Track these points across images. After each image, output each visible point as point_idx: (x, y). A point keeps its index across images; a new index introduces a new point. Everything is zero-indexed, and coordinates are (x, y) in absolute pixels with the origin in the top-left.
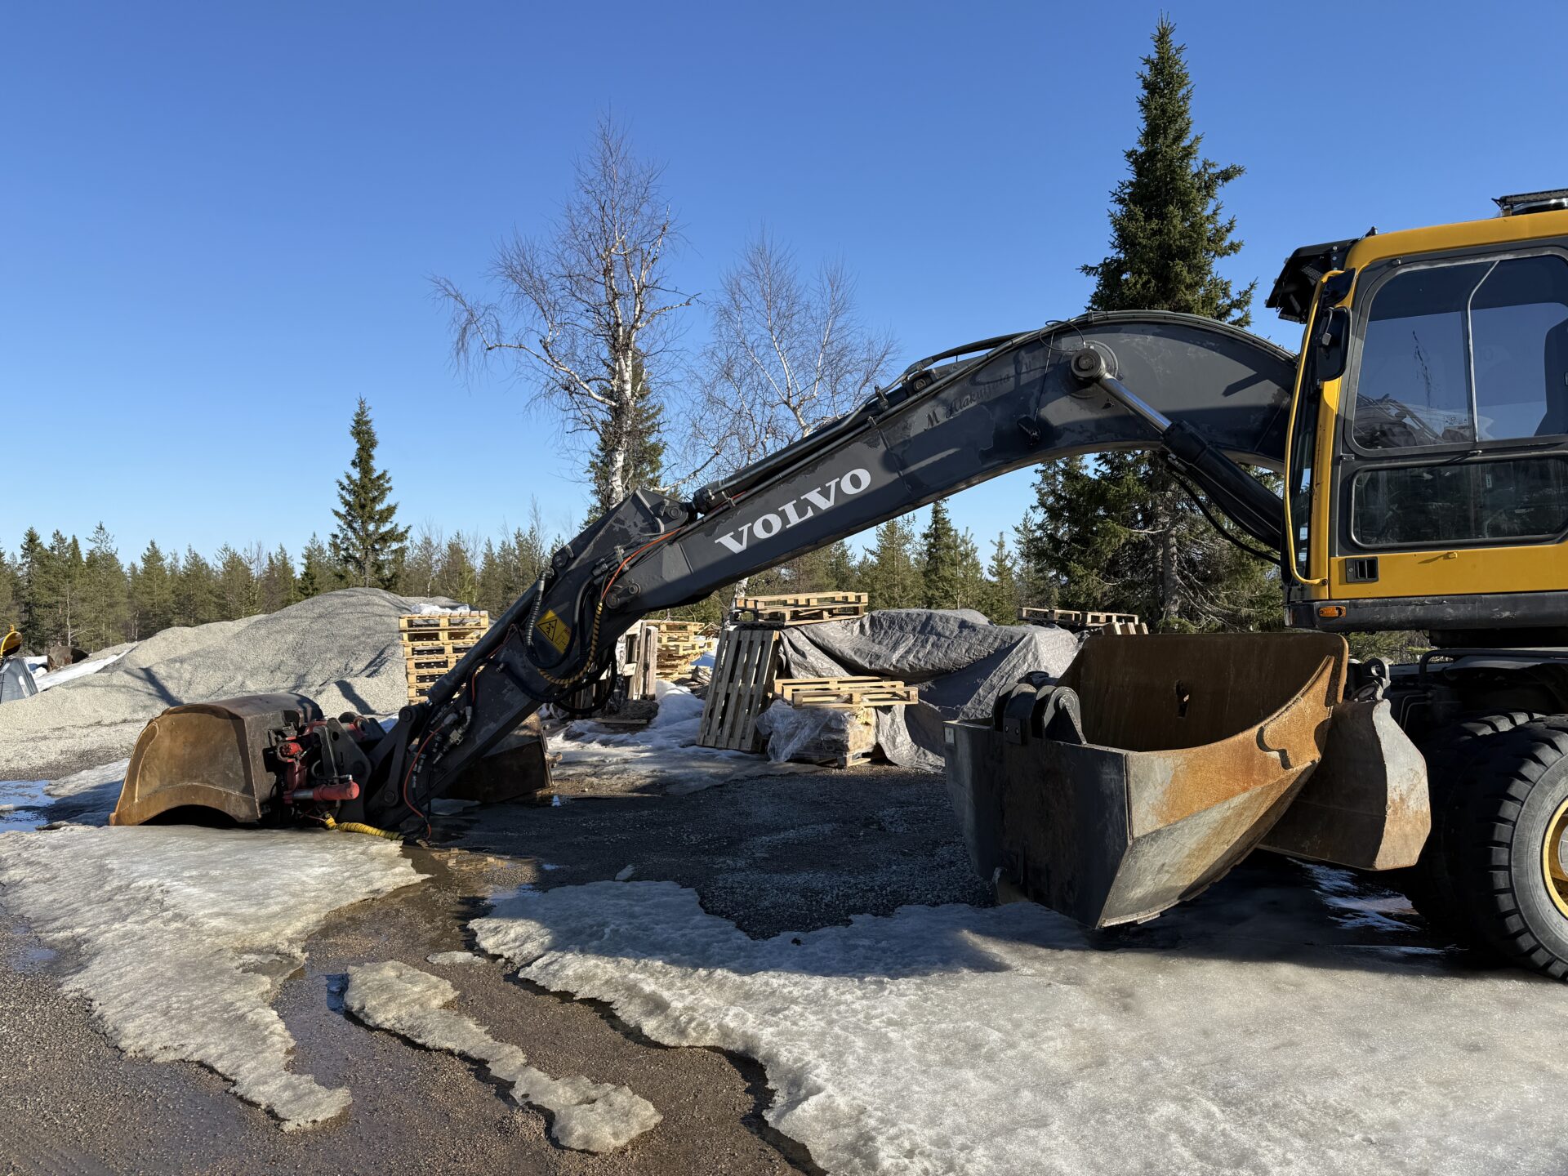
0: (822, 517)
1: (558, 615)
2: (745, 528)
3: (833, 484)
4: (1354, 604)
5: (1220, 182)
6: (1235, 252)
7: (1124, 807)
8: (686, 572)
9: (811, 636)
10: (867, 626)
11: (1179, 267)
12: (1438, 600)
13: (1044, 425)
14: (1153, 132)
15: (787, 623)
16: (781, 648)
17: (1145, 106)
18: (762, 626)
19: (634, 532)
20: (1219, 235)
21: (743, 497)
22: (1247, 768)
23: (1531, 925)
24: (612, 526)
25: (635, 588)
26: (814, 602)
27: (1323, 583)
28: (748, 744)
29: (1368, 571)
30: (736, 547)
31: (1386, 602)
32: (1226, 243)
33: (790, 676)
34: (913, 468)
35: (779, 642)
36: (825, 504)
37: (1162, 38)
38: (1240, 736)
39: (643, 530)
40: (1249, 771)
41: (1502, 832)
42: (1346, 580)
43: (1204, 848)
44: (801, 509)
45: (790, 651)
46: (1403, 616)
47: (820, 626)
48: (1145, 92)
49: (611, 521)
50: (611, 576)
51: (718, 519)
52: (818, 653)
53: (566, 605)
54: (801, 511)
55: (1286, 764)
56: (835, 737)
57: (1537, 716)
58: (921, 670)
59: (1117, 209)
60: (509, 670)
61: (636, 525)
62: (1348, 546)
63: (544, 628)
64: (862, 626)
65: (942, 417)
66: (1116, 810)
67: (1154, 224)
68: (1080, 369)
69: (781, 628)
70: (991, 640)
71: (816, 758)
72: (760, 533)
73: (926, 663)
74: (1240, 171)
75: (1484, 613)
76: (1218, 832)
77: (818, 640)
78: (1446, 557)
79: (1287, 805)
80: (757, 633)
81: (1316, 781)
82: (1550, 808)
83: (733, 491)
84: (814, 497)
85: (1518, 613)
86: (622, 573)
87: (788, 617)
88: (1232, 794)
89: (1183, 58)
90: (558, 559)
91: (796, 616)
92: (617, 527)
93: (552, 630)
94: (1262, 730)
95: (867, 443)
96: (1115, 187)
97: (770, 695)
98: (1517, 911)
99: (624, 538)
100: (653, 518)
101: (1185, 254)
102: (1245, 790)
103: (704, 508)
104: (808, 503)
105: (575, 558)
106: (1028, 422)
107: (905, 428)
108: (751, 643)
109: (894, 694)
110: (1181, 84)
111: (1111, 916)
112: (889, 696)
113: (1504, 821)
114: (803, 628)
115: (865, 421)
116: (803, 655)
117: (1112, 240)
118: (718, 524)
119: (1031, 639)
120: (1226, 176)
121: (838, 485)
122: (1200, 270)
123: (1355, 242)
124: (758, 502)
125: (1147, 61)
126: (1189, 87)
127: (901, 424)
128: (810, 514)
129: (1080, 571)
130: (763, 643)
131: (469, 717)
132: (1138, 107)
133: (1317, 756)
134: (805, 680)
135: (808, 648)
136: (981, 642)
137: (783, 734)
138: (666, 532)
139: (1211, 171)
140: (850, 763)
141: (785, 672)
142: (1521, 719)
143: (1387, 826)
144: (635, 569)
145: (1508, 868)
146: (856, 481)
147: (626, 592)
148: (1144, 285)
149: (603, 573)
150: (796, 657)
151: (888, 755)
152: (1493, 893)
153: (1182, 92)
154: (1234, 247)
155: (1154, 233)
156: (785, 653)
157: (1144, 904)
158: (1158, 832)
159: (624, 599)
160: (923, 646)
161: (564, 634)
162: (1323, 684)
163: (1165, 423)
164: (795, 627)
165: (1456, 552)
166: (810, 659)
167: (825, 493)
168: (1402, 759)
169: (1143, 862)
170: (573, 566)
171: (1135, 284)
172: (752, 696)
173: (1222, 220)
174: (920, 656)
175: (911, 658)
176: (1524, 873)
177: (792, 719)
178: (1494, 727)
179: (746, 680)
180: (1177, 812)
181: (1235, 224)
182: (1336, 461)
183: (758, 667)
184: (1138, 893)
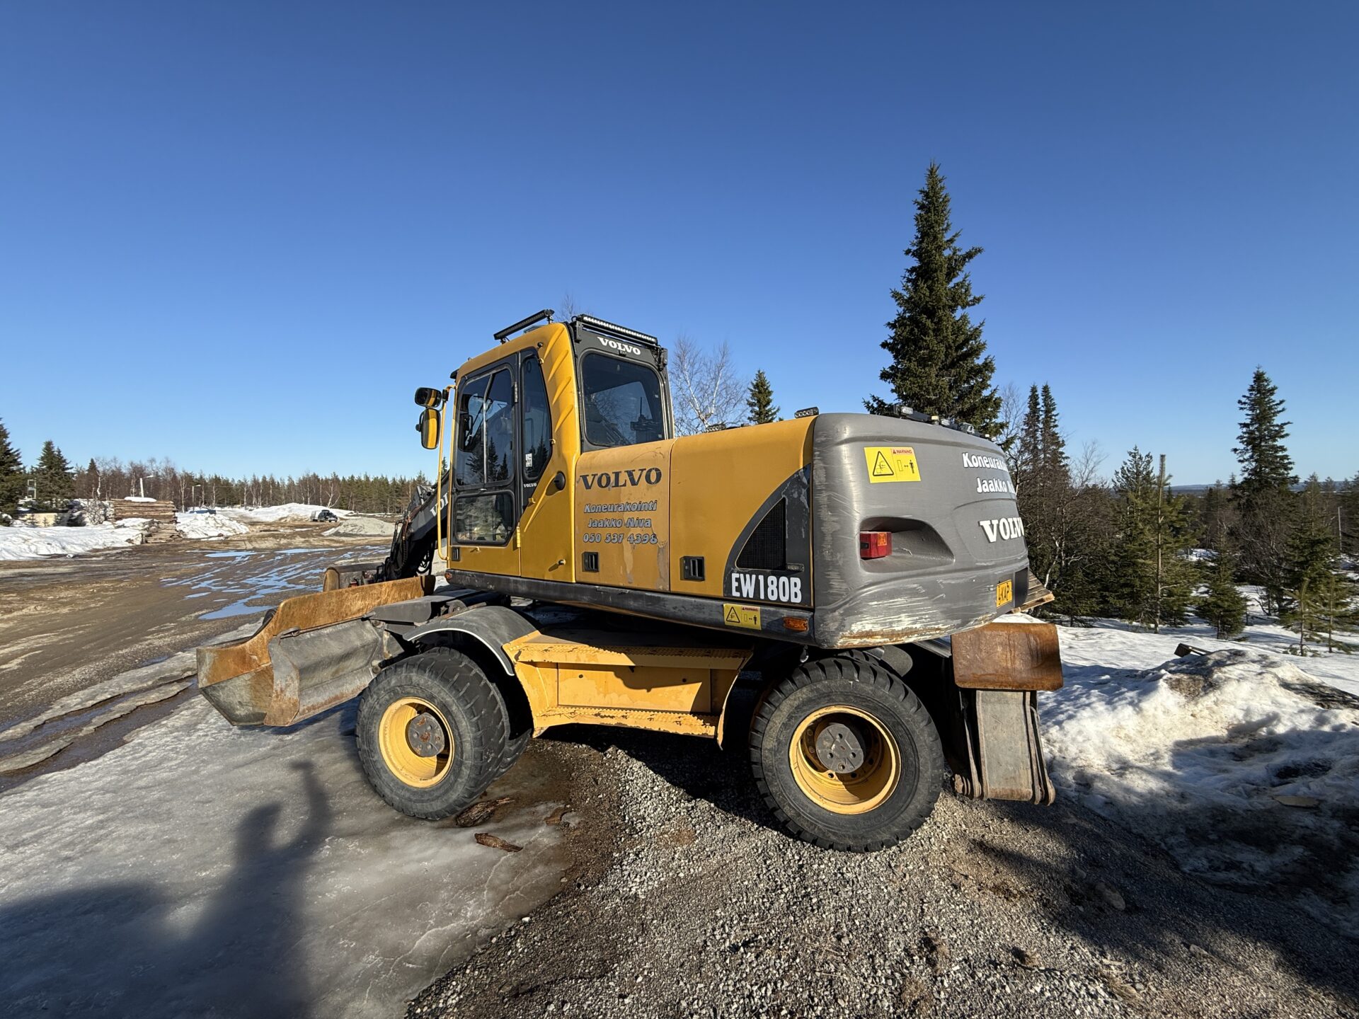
4: (454, 572)
5: (967, 260)
14: (922, 236)
29: (458, 555)
31: (461, 573)
32: (971, 298)
37: (931, 175)
42: (453, 559)
46: (466, 582)
48: (919, 212)
62: (454, 540)
74: (980, 251)
75: (485, 585)
76: (256, 691)
88: (240, 674)
102: (246, 673)
120: (970, 255)
125: (922, 192)
139: (959, 254)
154: (978, 299)
182: (453, 491)
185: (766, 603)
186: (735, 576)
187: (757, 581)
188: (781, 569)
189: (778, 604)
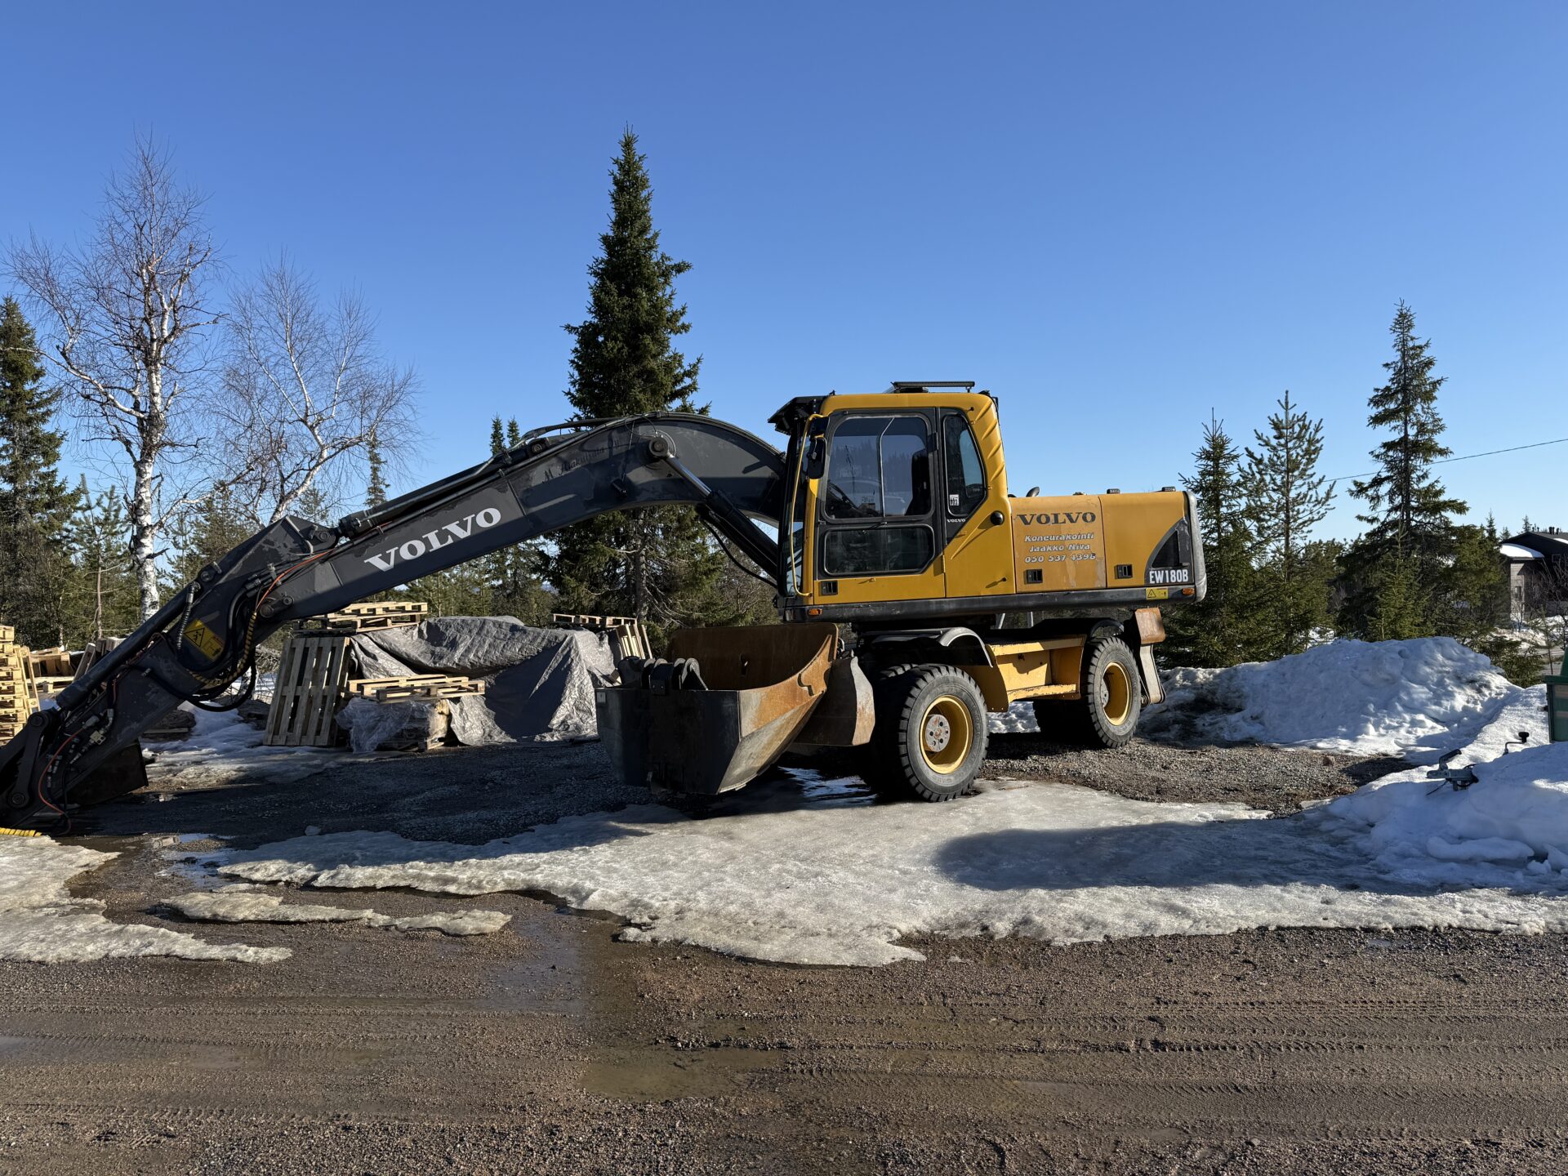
0: (459, 542)
1: (205, 624)
2: (392, 551)
3: (469, 518)
4: (826, 607)
5: (674, 273)
6: (686, 331)
7: (737, 721)
8: (337, 584)
9: (379, 641)
10: (425, 632)
11: (648, 340)
12: (867, 605)
13: (628, 484)
14: (621, 222)
15: (358, 630)
16: (353, 652)
17: (616, 201)
18: (330, 634)
19: (284, 553)
20: (675, 316)
21: (390, 526)
22: (793, 696)
23: (916, 772)
24: (261, 547)
25: (290, 600)
26: (379, 611)
27: (811, 595)
28: (324, 738)
29: (832, 589)
30: (382, 565)
31: (841, 606)
32: (679, 324)
33: (362, 676)
34: (534, 509)
35: (351, 646)
36: (462, 534)
37: (628, 145)
38: (791, 679)
39: (292, 550)
40: (794, 697)
41: (903, 724)
42: (822, 594)
43: (770, 743)
44: (442, 537)
45: (362, 655)
46: (850, 614)
47: (386, 633)
48: (615, 188)
49: (260, 543)
50: (265, 590)
51: (366, 543)
52: (386, 655)
53: (216, 615)
54: (442, 538)
55: (811, 693)
56: (416, 726)
57: (914, 666)
58: (481, 667)
59: (593, 280)
60: (155, 676)
61: (285, 546)
62: (823, 575)
63: (191, 636)
64: (420, 632)
65: (557, 471)
66: (732, 723)
67: (625, 300)
68: (655, 451)
69: (350, 634)
70: (539, 640)
71: (395, 745)
72: (406, 554)
73: (485, 660)
74: (688, 266)
75: (888, 612)
76: (778, 734)
77: (385, 645)
78: (870, 580)
79: (809, 716)
80: (326, 642)
81: (824, 701)
82: (923, 711)
83: (380, 521)
84: (453, 528)
85: (904, 611)
86: (276, 587)
87: (359, 625)
88: (786, 711)
89: (645, 166)
90: (205, 574)
91: (364, 624)
92: (266, 548)
93: (199, 638)
94: (800, 675)
95: (499, 489)
96: (591, 262)
97: (343, 695)
98: (910, 765)
99: (275, 557)
100: (302, 540)
101: (651, 329)
102: (793, 708)
103: (351, 533)
104: (448, 532)
105: (223, 575)
106: (618, 482)
107: (528, 480)
108: (320, 649)
109: (460, 688)
110: (644, 186)
111: (724, 787)
112: (455, 690)
113: (904, 719)
114: (370, 635)
115: (494, 472)
116: (374, 658)
117: (589, 306)
118: (367, 547)
119: (572, 639)
120: (680, 268)
121: (474, 520)
122: (663, 345)
123: (825, 398)
124: (404, 530)
125: (616, 162)
126: (650, 190)
127: (525, 477)
128: (450, 541)
129: (573, 583)
130: (333, 650)
131: (111, 719)
132: (610, 199)
133: (824, 688)
134: (377, 680)
135: (377, 651)
136: (531, 642)
137: (363, 728)
138: (316, 552)
139: (667, 263)
140: (430, 747)
141: (356, 672)
142: (907, 668)
143: (857, 723)
144: (287, 584)
145: (906, 743)
146: (488, 518)
147: (281, 602)
148: (619, 350)
149: (255, 587)
150: (368, 660)
151: (460, 739)
152: (899, 756)
153: (644, 194)
154: (685, 328)
155: (625, 307)
156: (357, 657)
157: (740, 779)
158: (753, 733)
159: (278, 608)
160: (481, 646)
161: (213, 641)
162: (827, 650)
163: (707, 491)
164: (364, 634)
165: (875, 578)
166: (380, 661)
167: (463, 526)
168: (863, 687)
169: (743, 753)
170: (221, 581)
171: (612, 349)
172: (325, 697)
173: (676, 305)
174: (480, 654)
175: (471, 656)
176: (913, 745)
177: (373, 714)
178: (896, 673)
179: (317, 681)
180: (762, 722)
181: (687, 310)
182: (817, 524)
183: (330, 670)
184: (738, 771)
185: (1170, 584)
186: (1151, 573)
187: (1165, 574)
188: (1178, 566)
189: (1177, 584)
